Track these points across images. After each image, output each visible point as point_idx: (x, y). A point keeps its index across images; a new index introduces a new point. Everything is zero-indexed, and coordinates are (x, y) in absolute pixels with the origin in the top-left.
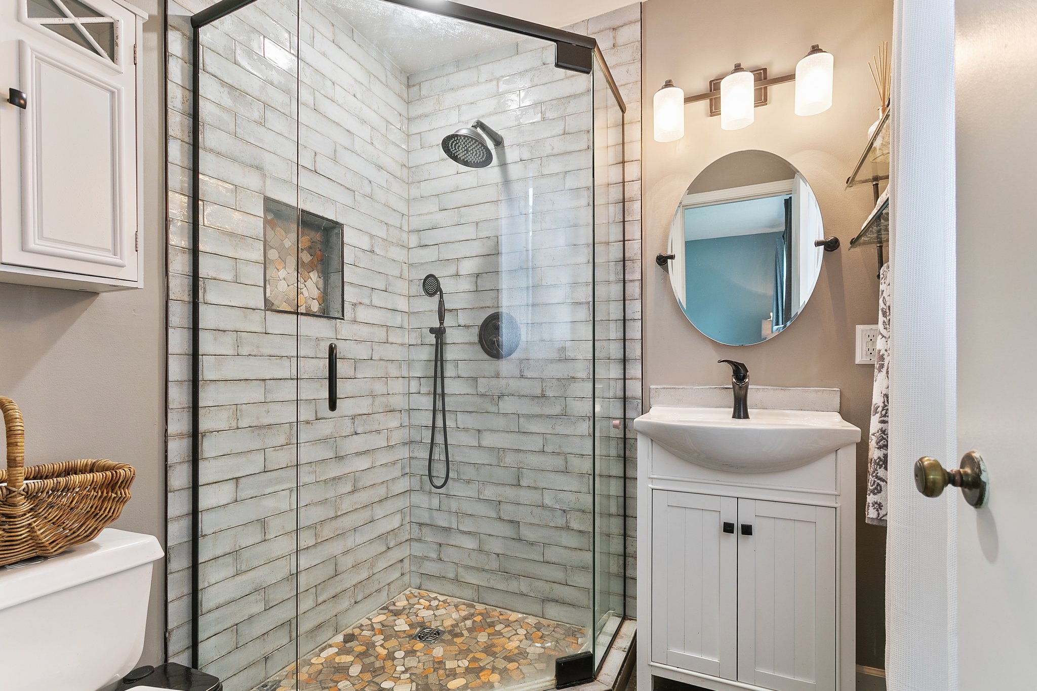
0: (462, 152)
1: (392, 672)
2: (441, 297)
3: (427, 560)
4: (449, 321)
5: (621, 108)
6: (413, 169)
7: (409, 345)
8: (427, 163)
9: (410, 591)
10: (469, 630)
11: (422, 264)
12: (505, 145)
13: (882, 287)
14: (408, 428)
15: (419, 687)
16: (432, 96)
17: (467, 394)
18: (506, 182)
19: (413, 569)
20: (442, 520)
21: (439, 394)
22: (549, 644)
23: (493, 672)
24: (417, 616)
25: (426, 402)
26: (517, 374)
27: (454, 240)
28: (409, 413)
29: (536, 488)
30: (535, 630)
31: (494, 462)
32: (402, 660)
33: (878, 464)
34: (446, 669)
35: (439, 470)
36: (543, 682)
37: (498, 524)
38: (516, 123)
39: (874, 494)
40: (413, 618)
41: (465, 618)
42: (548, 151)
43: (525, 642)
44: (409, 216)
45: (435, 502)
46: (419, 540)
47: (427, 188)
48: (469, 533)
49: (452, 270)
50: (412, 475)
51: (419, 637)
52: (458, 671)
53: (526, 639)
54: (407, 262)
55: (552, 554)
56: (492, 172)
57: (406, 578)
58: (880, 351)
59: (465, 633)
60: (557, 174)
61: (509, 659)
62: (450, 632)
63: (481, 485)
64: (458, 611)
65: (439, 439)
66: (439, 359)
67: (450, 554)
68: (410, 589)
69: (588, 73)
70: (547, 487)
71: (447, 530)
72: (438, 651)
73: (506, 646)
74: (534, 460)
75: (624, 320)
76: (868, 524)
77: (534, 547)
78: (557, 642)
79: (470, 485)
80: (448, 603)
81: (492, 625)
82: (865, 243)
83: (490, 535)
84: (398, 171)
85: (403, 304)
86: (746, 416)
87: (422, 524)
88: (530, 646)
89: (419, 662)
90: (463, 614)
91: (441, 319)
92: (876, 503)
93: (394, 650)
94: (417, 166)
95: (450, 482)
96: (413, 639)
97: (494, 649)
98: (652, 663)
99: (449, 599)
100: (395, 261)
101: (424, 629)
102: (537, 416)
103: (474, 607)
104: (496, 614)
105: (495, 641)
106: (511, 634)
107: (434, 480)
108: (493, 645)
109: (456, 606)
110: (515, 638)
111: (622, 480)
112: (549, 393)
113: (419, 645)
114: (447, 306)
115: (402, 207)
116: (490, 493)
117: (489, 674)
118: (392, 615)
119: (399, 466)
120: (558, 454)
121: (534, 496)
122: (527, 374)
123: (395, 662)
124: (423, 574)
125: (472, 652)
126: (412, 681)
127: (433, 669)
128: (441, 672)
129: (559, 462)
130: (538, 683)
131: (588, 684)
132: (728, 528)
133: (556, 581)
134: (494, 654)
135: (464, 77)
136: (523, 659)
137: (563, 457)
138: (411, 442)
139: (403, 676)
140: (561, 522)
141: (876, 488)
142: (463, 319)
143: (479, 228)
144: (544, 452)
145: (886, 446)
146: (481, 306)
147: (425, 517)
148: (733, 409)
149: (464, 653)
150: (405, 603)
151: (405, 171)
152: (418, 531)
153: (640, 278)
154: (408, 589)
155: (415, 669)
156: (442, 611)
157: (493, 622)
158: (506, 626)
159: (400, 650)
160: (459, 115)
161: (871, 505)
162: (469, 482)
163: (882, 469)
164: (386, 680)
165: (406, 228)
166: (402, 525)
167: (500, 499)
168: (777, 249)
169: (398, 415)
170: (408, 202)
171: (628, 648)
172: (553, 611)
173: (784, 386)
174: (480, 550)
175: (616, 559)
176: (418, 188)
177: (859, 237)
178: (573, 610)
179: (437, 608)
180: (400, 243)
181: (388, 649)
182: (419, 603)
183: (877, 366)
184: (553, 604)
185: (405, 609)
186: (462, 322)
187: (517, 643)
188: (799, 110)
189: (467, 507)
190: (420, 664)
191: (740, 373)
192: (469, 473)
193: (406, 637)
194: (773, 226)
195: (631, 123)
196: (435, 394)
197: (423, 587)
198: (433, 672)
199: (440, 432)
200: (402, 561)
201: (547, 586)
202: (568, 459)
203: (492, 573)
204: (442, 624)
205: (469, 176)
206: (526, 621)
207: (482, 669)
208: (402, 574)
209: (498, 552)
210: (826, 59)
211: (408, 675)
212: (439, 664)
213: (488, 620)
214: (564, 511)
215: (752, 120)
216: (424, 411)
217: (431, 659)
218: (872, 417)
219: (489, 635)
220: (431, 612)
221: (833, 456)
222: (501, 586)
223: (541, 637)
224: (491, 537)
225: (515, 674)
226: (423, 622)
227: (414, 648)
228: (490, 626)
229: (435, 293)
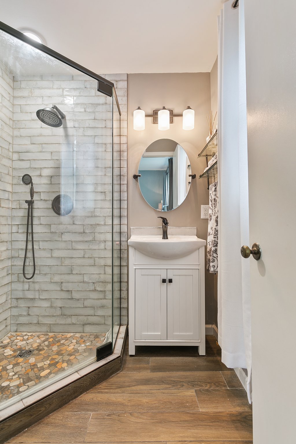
0: (47, 119)
1: (7, 377)
2: (32, 185)
3: (21, 316)
4: (35, 197)
5: (120, 114)
6: (16, 122)
7: (12, 209)
8: (24, 120)
9: (10, 334)
10: (47, 346)
11: (20, 169)
12: (66, 119)
13: (210, 192)
14: (11, 250)
15: (25, 380)
16: (27, 89)
17: (45, 232)
18: (67, 136)
19: (12, 322)
20: (30, 295)
21: (29, 232)
22: (88, 344)
23: (63, 363)
24: (17, 345)
25: (23, 237)
26: (72, 223)
27: (39, 159)
28: (11, 243)
29: (80, 274)
30: (80, 339)
31: (59, 264)
32: (12, 369)
33: (214, 252)
34: (38, 368)
35: (29, 270)
36: (91, 360)
37: (62, 293)
38: (72, 110)
39: (213, 262)
40: (15, 347)
41: (44, 341)
42: (87, 125)
43: (76, 345)
44: (13, 144)
45: (26, 286)
46: (16, 307)
47: (23, 132)
48: (46, 299)
49: (38, 173)
50: (12, 274)
51: (20, 356)
52: (45, 367)
53: (77, 344)
54: (11, 167)
55: (88, 303)
56: (60, 130)
57: (9, 327)
58: (210, 214)
59: (46, 348)
60: (91, 136)
61: (70, 355)
62: (37, 349)
63: (52, 275)
64: (40, 338)
65: (29, 255)
66: (30, 216)
67: (35, 311)
68: (10, 333)
69: (111, 97)
70: (86, 273)
71: (33, 299)
72: (32, 360)
73: (67, 350)
74: (79, 262)
75: (120, 200)
76: (211, 273)
77: (79, 301)
78: (92, 342)
79: (46, 276)
80: (34, 336)
81: (59, 341)
82: (204, 177)
83: (56, 299)
84: (8, 121)
85: (9, 188)
86: (167, 238)
87: (18, 298)
88: (79, 346)
89: (22, 368)
90: (43, 339)
91: (32, 196)
92: (213, 266)
93: (6, 365)
94: (18, 121)
95: (35, 275)
96: (16, 357)
97: (62, 352)
98: (135, 341)
99: (34, 334)
100: (5, 166)
101: (22, 351)
102: (81, 241)
103: (48, 335)
104: (60, 336)
105: (62, 348)
106: (69, 343)
107: (26, 275)
108: (61, 350)
109: (38, 336)
110: (71, 345)
111: (119, 267)
112: (87, 231)
113: (21, 360)
114: (35, 190)
115: (10, 139)
116: (57, 278)
117: (61, 364)
118: (2, 348)
119: (5, 270)
120: (91, 258)
121: (80, 278)
122: (76, 222)
123: (8, 372)
124: (19, 324)
125: (51, 356)
126: (20, 378)
127: (31, 369)
128: (36, 369)
129: (91, 261)
130: (89, 361)
131: (110, 356)
132: (164, 281)
133: (89, 315)
134: (62, 354)
135: (44, 83)
136: (77, 353)
137: (93, 259)
138: (12, 257)
139: (14, 377)
140: (92, 288)
141: (213, 261)
142: (43, 196)
143: (53, 155)
144: (84, 257)
145: (216, 246)
146: (53, 191)
147: (20, 295)
148: (162, 236)
149: (46, 358)
150: (9, 340)
151: (11, 122)
152: (16, 302)
153: (127, 183)
154: (9, 333)
155: (20, 372)
156: (31, 340)
157: (59, 340)
158: (66, 340)
159: (10, 365)
160: (43, 101)
161: (212, 266)
162: (45, 274)
163: (215, 254)
164: (4, 382)
165: (11, 150)
166: (6, 301)
167: (62, 281)
168: (164, 177)
169: (5, 244)
170: (13, 138)
171: (124, 337)
172: (88, 329)
173: (179, 226)
174: (51, 307)
175: (117, 301)
176: (19, 131)
177: (203, 175)
178: (98, 326)
179: (28, 339)
180: (8, 157)
181: (2, 366)
182: (17, 339)
183: (209, 219)
184: (88, 325)
185: (9, 343)
186: (42, 198)
187: (73, 347)
188: (184, 128)
189: (44, 287)
190: (23, 369)
191: (165, 222)
192: (46, 270)
193: (12, 357)
194: (162, 168)
195: (123, 120)
196: (27, 233)
197: (18, 331)
198: (31, 371)
199: (29, 251)
200: (6, 319)
201: (85, 318)
202: (96, 260)
203: (58, 317)
204: (32, 346)
205: (48, 130)
206: (75, 336)
207: (57, 362)
208: (6, 326)
209: (61, 306)
210: (192, 112)
211: (17, 376)
212: (33, 366)
213: (56, 339)
214: (94, 283)
215: (169, 128)
216: (20, 242)
217: (29, 365)
218: (208, 237)
219: (58, 346)
220: (25, 342)
221: (198, 250)
222: (63, 322)
223: (84, 341)
224: (57, 300)
225: (74, 361)
226: (21, 348)
227: (18, 362)
228: (58, 342)
229: (29, 184)
